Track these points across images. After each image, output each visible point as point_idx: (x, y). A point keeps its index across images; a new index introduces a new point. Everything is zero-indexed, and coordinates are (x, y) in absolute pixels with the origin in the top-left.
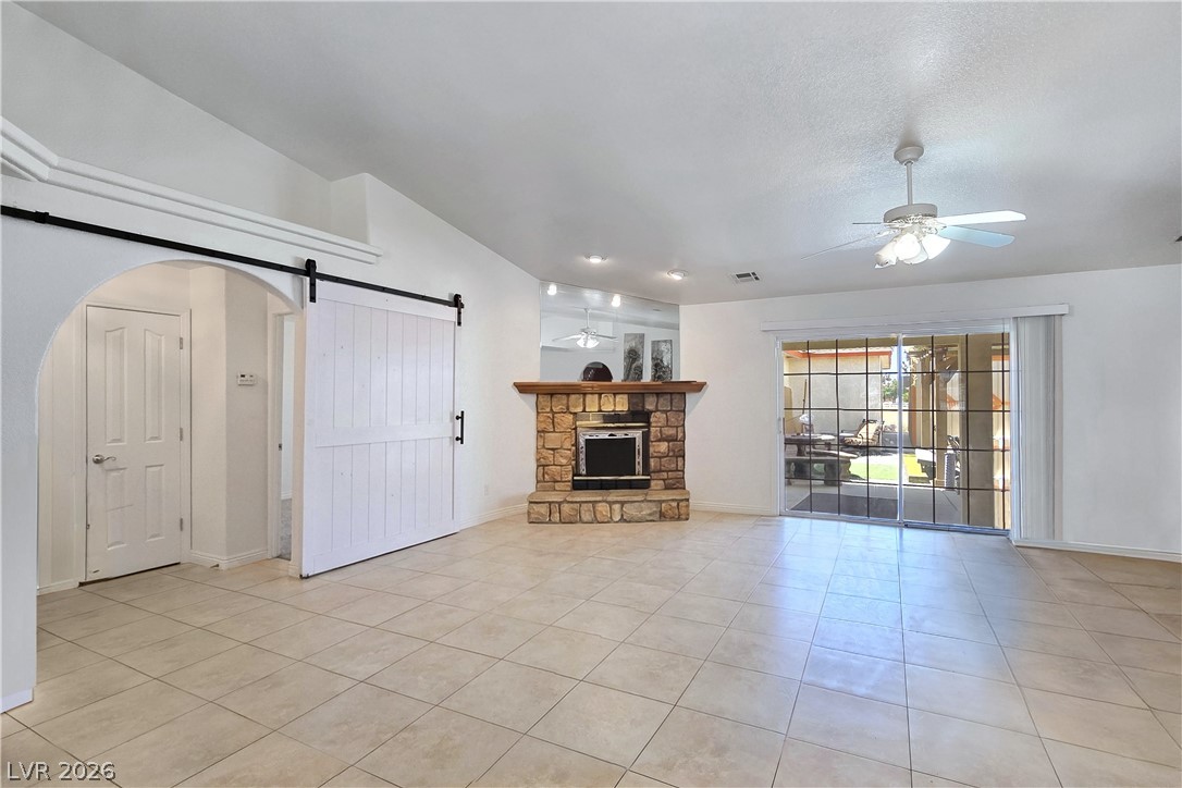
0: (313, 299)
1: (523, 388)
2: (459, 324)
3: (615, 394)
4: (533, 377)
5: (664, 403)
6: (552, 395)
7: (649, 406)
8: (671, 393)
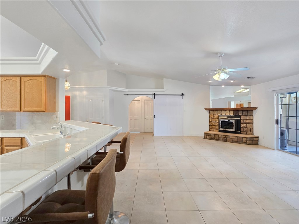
0: (154, 98)
2: (183, 98)
3: (230, 111)
5: (245, 113)
6: (213, 111)
7: (240, 114)
8: (248, 111)
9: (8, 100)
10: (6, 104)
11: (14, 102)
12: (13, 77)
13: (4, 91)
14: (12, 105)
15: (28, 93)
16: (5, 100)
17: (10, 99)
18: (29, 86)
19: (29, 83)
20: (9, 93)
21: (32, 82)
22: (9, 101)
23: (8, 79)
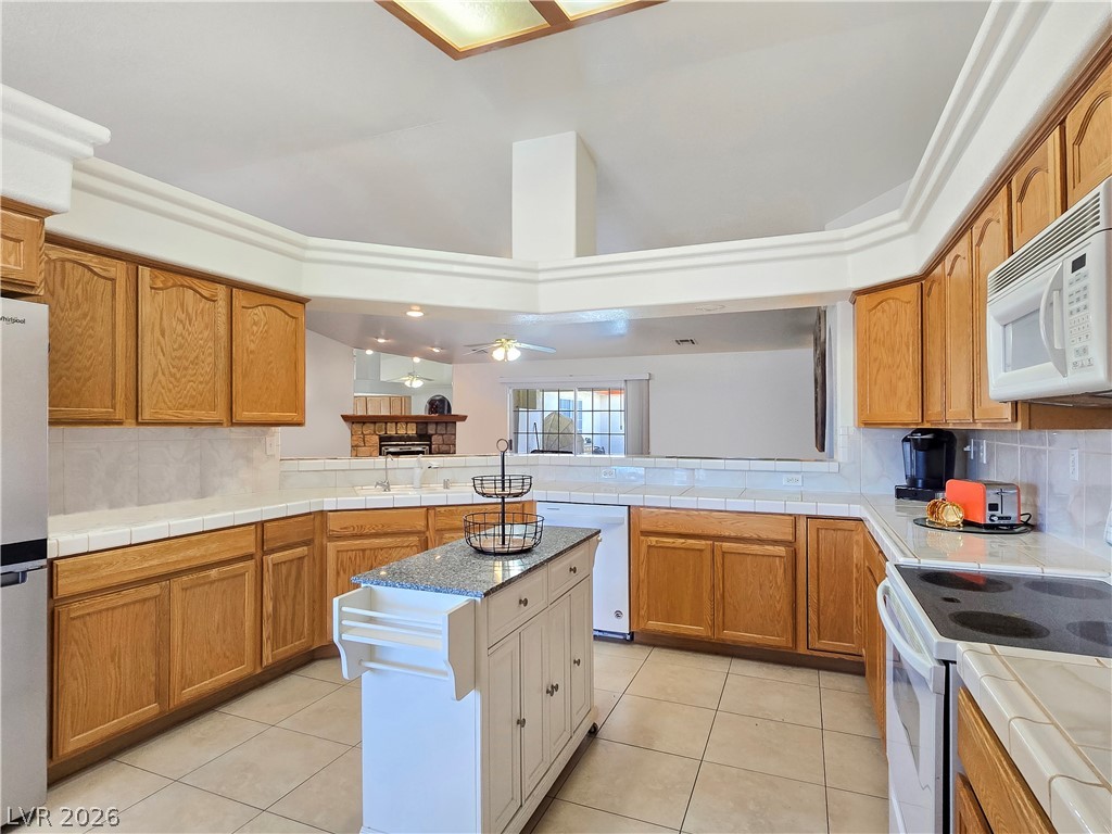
1: (345, 418)
3: (407, 423)
4: (350, 412)
5: (441, 429)
6: (364, 423)
7: (431, 432)
8: (446, 423)
9: (178, 376)
10: (170, 391)
11: (201, 383)
12: (205, 283)
13: (163, 335)
14: (193, 397)
15: (252, 352)
16: (163, 374)
17: (186, 369)
18: (255, 328)
19: (256, 318)
20: (181, 347)
21: (264, 313)
22: (183, 380)
23: (183, 286)
